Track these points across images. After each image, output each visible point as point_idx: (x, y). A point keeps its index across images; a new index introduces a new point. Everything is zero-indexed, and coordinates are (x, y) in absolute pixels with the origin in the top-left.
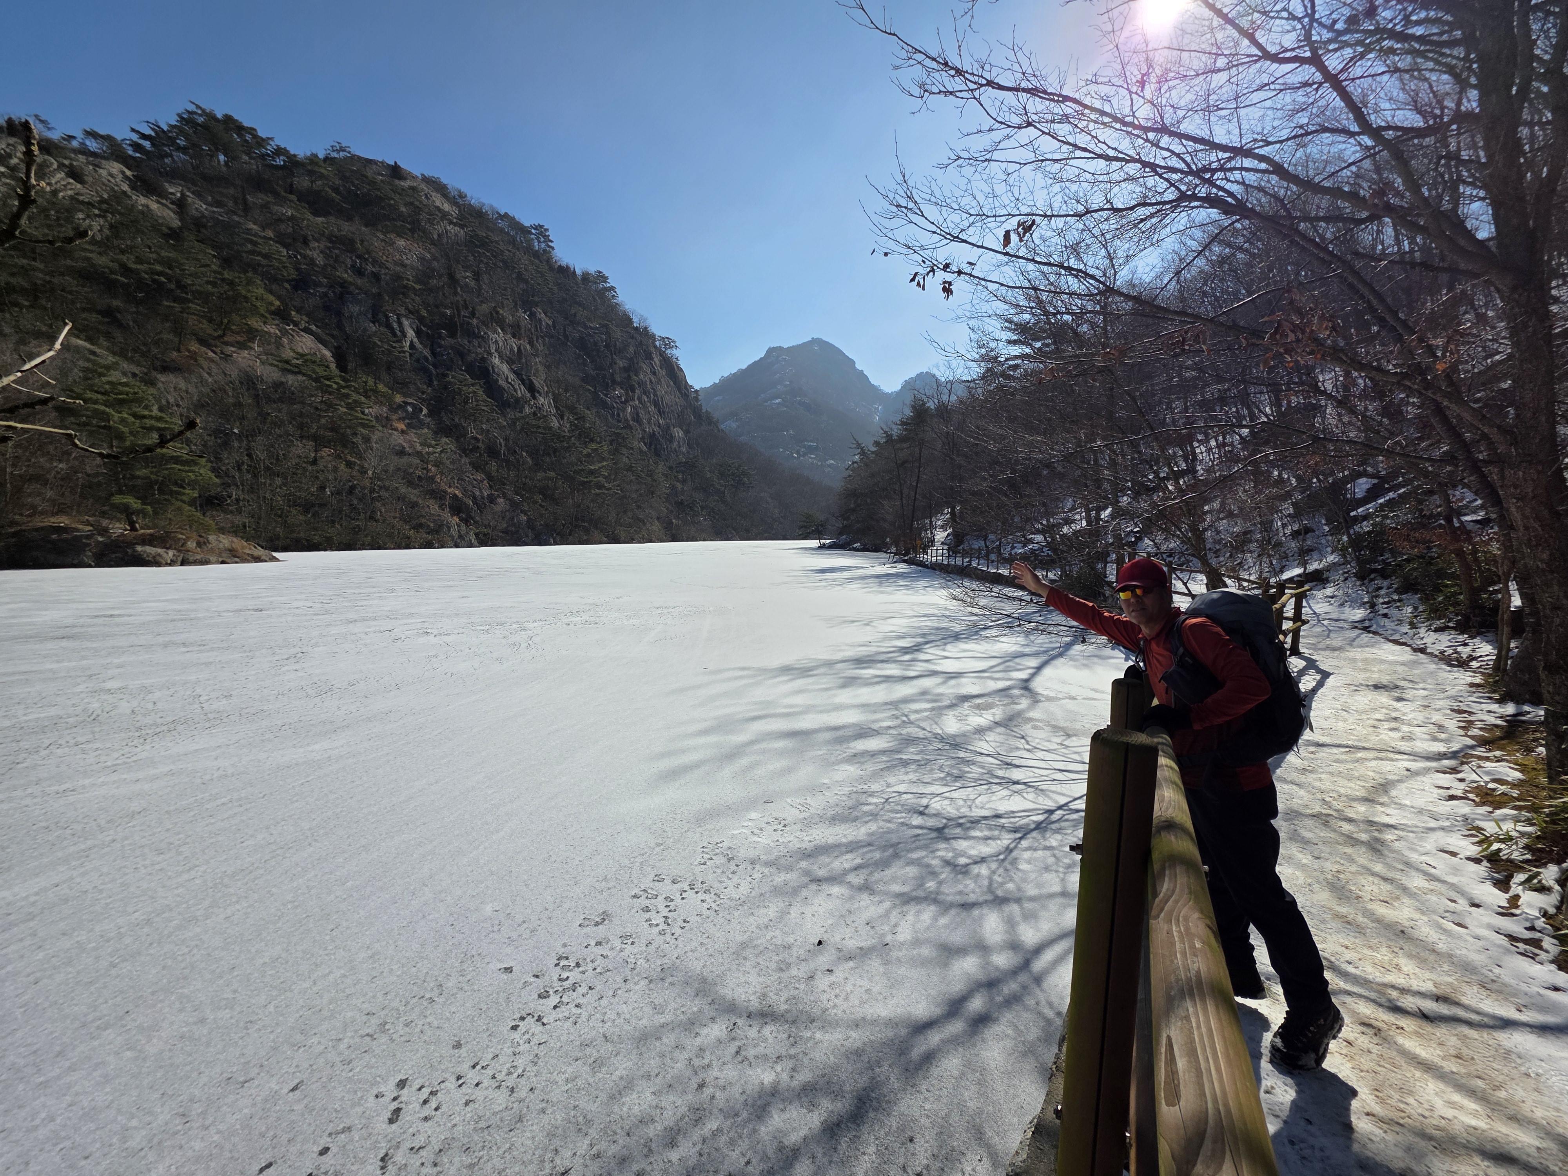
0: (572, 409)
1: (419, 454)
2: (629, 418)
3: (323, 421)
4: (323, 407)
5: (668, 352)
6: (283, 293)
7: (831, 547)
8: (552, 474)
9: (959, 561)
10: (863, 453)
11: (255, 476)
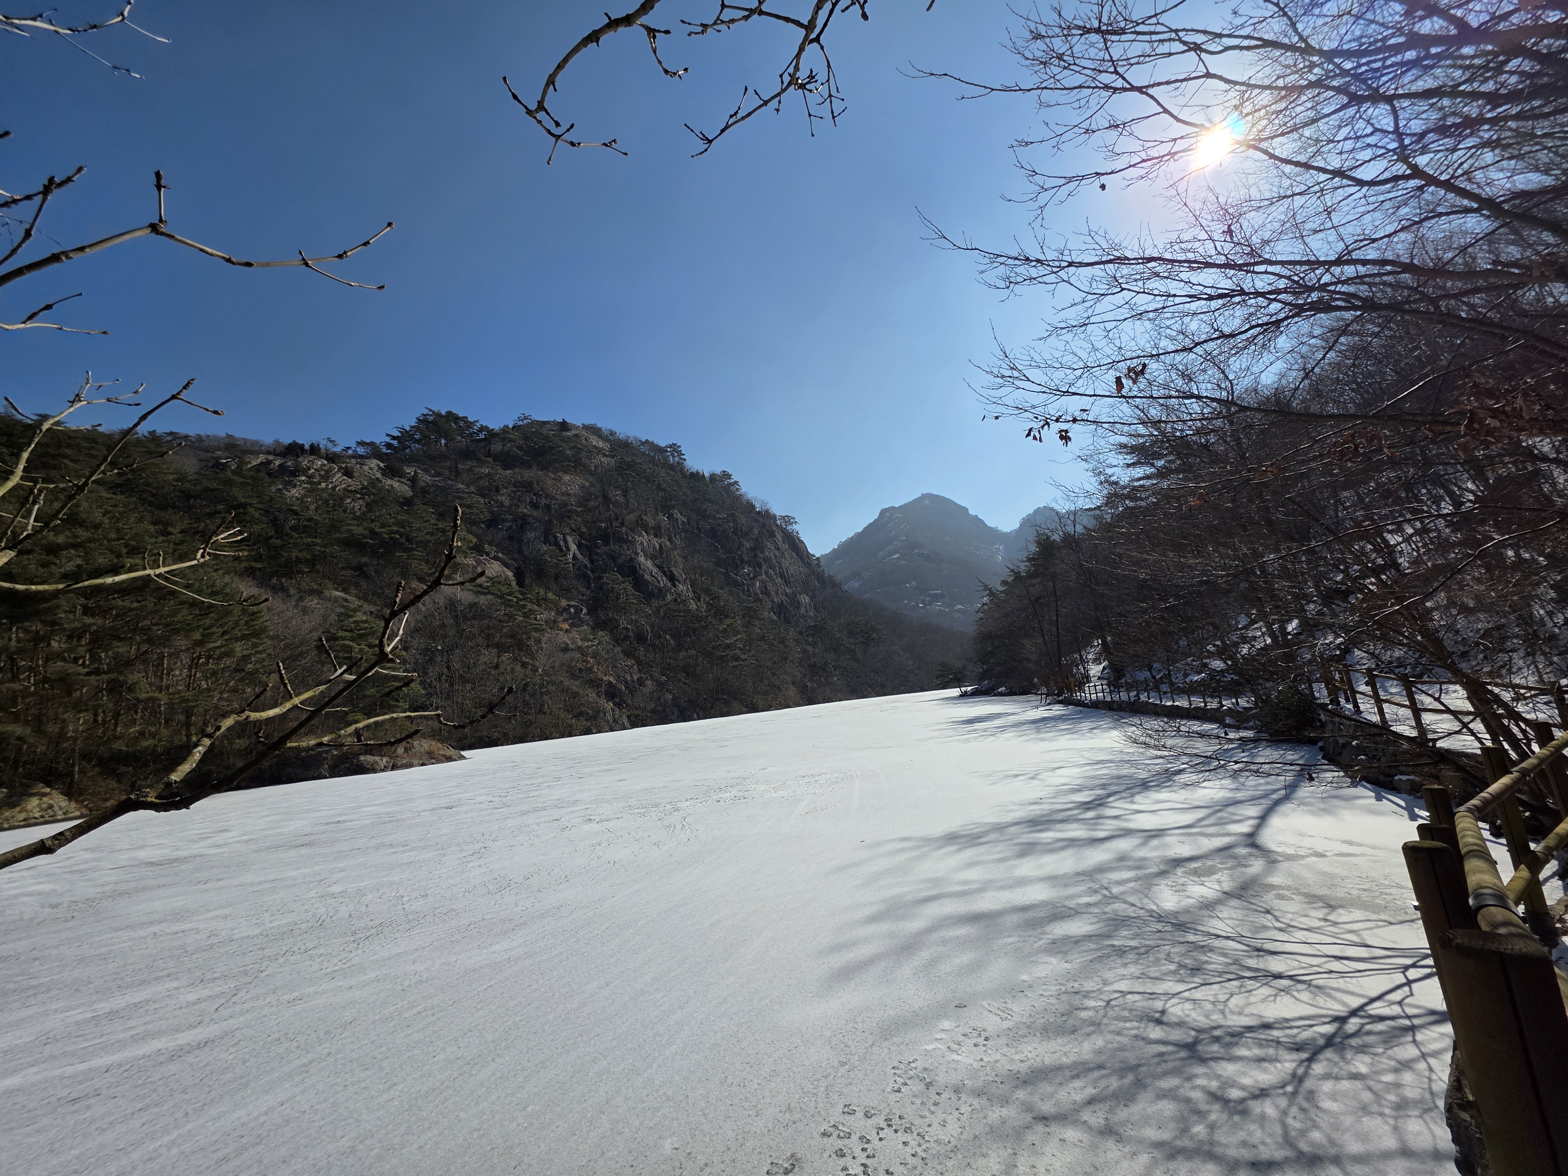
0: (707, 591)
1: (580, 648)
2: (758, 592)
3: (505, 630)
4: (506, 618)
5: (789, 527)
6: (480, 531)
7: (974, 694)
8: (693, 652)
9: (1124, 696)
10: (992, 594)
11: (451, 685)
